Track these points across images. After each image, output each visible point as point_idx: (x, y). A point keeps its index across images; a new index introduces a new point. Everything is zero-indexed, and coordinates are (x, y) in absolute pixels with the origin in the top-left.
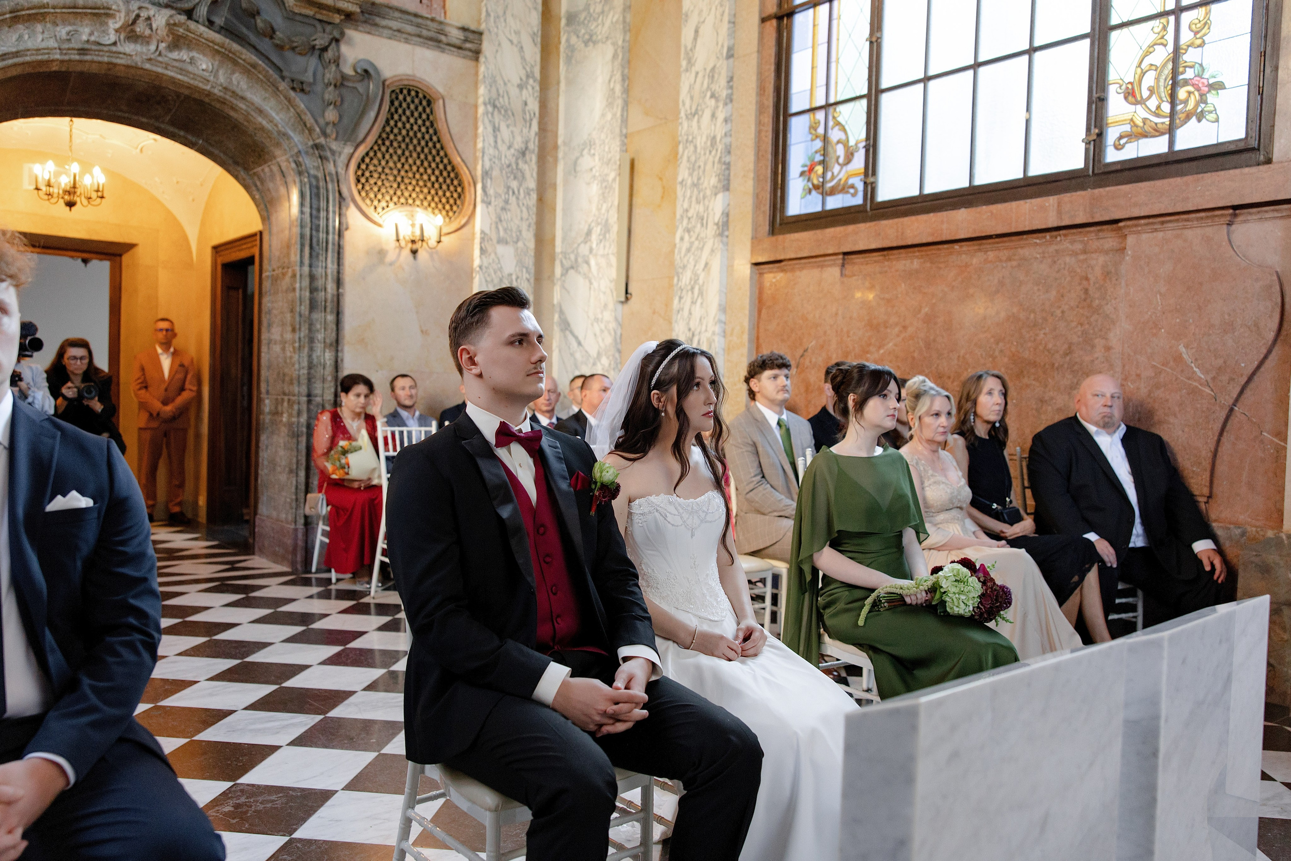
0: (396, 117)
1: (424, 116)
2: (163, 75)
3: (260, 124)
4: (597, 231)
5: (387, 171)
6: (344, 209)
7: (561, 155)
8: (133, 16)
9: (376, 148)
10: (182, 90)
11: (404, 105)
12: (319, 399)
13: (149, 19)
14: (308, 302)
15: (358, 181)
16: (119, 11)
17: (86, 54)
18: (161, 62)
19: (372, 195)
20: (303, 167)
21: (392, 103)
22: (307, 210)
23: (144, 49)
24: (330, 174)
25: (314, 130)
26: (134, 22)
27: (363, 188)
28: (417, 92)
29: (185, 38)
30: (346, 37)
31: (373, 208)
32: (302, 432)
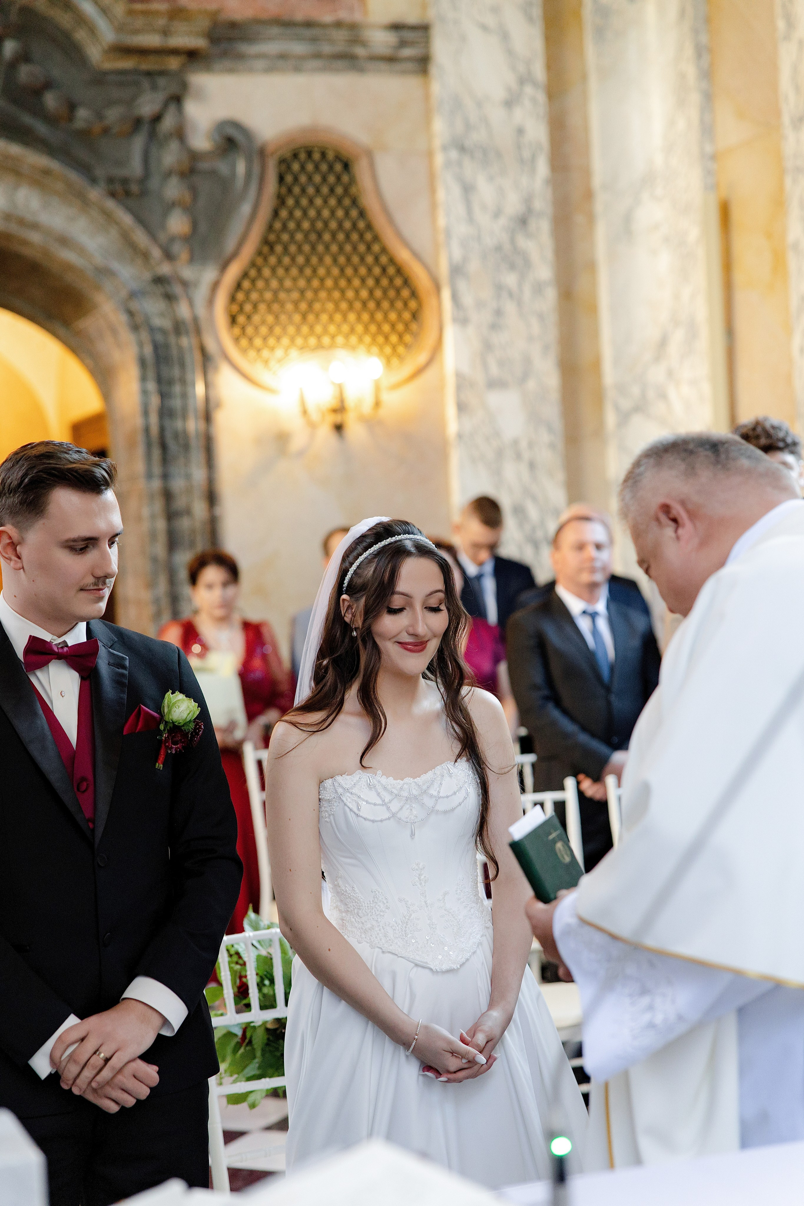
0: (290, 202)
1: (339, 190)
3: (68, 260)
4: (678, 337)
5: (282, 295)
6: (210, 376)
7: (599, 206)
9: (259, 261)
11: (303, 179)
14: (164, 537)
15: (234, 322)
19: (258, 342)
20: (140, 317)
21: (281, 179)
22: (152, 386)
25: (152, 254)
27: (242, 333)
28: (323, 155)
30: (192, 89)
31: (261, 363)
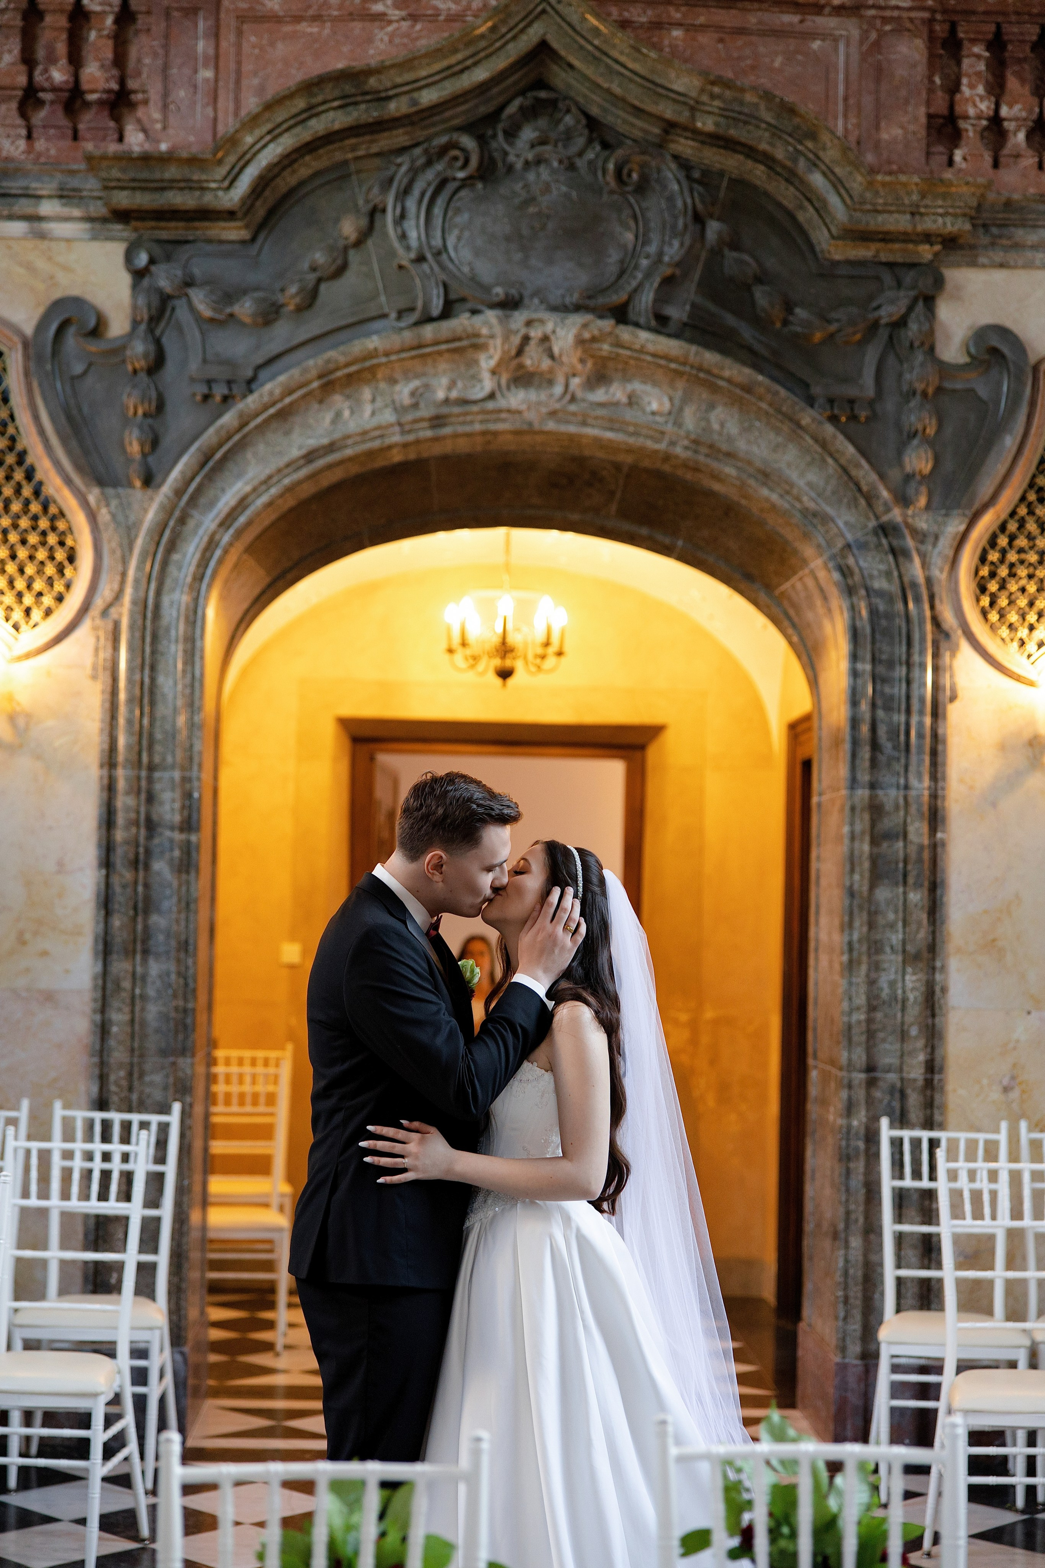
2: (580, 436)
3: (767, 500)
6: (947, 657)
8: (516, 340)
9: (1023, 511)
10: (621, 458)
12: (892, 1077)
13: (545, 339)
14: (867, 865)
15: (983, 589)
16: (492, 337)
17: (444, 425)
18: (574, 414)
19: (1013, 617)
20: (857, 577)
22: (866, 667)
23: (543, 396)
24: (914, 585)
25: (878, 497)
26: (520, 352)
27: (992, 604)
29: (616, 358)
30: (949, 286)
31: (1016, 644)
32: (857, 1149)
